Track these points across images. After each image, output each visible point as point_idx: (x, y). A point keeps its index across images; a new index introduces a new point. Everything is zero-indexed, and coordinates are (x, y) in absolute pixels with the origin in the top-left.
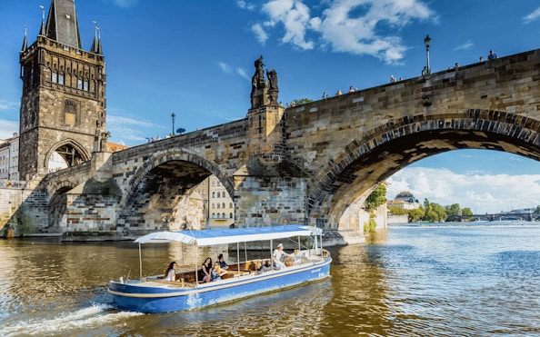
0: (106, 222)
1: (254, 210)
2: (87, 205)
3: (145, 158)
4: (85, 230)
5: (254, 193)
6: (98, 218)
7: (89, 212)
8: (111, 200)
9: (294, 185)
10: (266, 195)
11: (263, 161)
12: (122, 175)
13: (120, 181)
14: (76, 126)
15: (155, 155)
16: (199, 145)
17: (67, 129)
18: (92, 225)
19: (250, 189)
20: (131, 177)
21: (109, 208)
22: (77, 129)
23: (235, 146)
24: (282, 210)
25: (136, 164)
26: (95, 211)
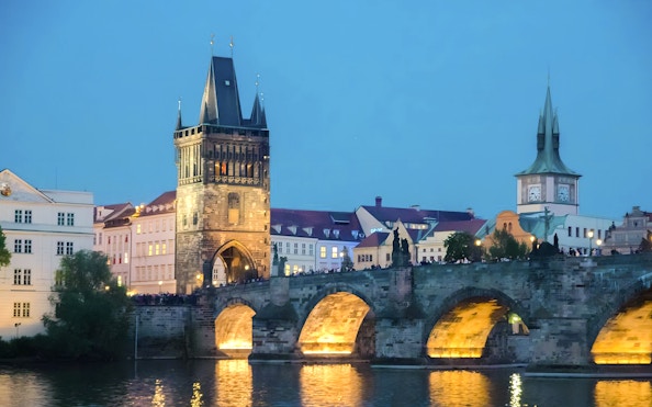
0: (285, 345)
1: (388, 341)
2: (269, 329)
3: (319, 287)
4: (267, 352)
5: (388, 330)
6: (278, 342)
7: (271, 336)
8: (289, 324)
9: (415, 324)
10: (395, 331)
11: (397, 306)
12: (298, 300)
13: (296, 305)
14: (239, 224)
15: (327, 285)
16: (361, 283)
17: (231, 228)
18: (273, 348)
19: (386, 327)
20: (306, 303)
21: (288, 332)
22: (241, 227)
23: (386, 288)
24: (407, 342)
25: (311, 292)
26: (275, 335)
